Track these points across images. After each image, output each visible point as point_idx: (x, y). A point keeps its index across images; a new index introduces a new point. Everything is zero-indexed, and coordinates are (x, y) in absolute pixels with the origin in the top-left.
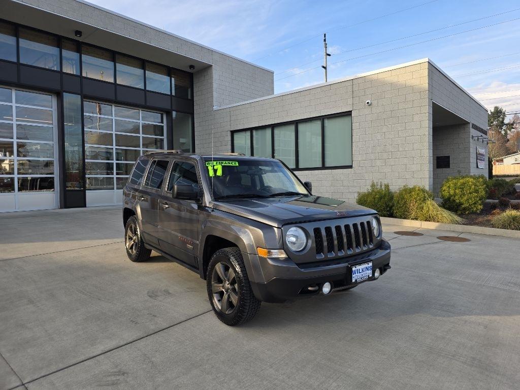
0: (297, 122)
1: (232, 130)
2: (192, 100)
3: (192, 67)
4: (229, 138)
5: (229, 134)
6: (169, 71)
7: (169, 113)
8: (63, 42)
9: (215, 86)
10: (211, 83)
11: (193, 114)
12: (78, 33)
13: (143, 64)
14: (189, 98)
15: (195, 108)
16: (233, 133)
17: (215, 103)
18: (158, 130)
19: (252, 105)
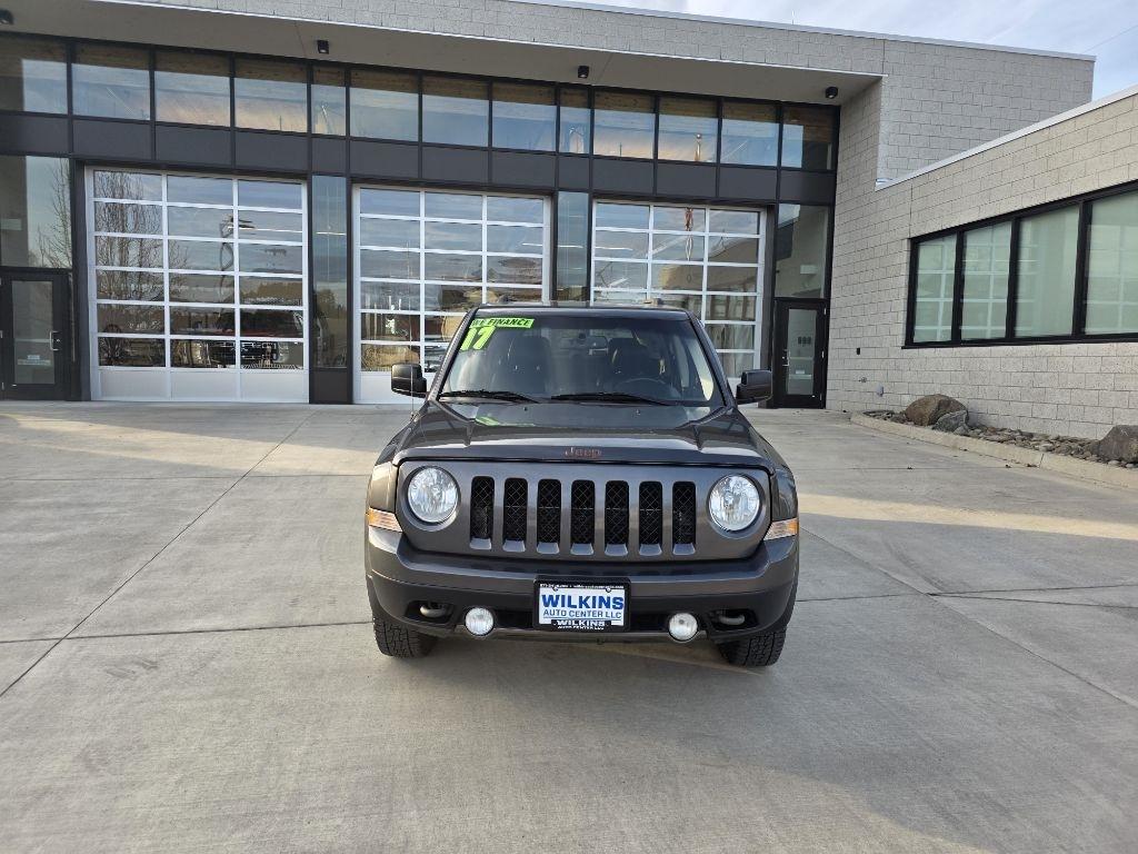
0: (1087, 198)
1: (913, 235)
2: (834, 172)
3: (831, 91)
4: (904, 257)
5: (906, 246)
6: (780, 112)
7: (771, 209)
8: (565, 93)
9: (885, 128)
10: (877, 124)
11: (832, 205)
12: (583, 70)
13: (718, 106)
14: (829, 167)
15: (839, 189)
16: (916, 243)
17: (881, 172)
18: (745, 249)
19: (968, 164)
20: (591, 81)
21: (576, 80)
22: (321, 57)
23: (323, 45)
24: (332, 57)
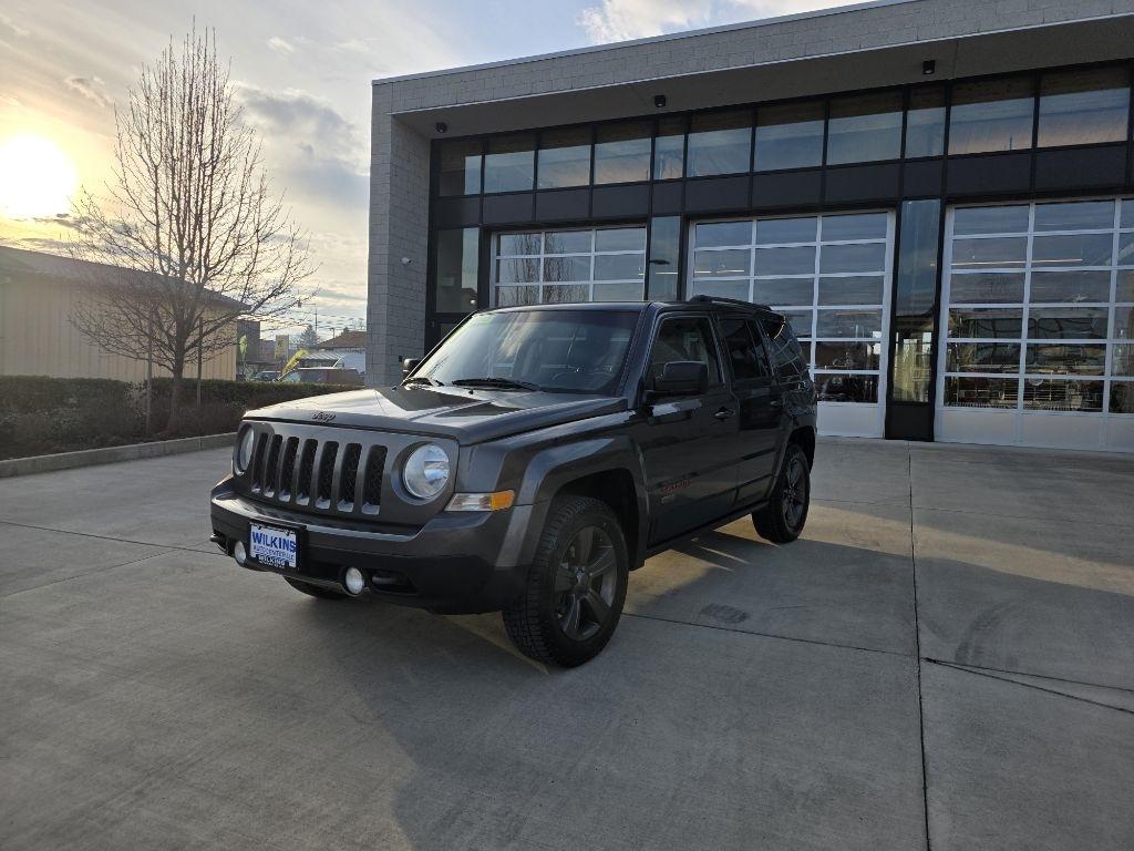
12: (929, 65)
20: (938, 75)
21: (923, 79)
22: (662, 110)
23: (660, 100)
24: (670, 108)
